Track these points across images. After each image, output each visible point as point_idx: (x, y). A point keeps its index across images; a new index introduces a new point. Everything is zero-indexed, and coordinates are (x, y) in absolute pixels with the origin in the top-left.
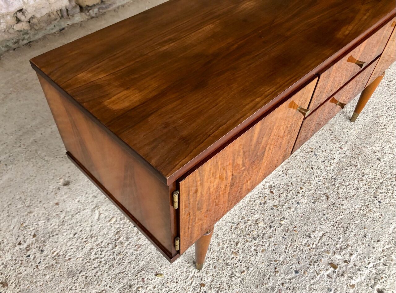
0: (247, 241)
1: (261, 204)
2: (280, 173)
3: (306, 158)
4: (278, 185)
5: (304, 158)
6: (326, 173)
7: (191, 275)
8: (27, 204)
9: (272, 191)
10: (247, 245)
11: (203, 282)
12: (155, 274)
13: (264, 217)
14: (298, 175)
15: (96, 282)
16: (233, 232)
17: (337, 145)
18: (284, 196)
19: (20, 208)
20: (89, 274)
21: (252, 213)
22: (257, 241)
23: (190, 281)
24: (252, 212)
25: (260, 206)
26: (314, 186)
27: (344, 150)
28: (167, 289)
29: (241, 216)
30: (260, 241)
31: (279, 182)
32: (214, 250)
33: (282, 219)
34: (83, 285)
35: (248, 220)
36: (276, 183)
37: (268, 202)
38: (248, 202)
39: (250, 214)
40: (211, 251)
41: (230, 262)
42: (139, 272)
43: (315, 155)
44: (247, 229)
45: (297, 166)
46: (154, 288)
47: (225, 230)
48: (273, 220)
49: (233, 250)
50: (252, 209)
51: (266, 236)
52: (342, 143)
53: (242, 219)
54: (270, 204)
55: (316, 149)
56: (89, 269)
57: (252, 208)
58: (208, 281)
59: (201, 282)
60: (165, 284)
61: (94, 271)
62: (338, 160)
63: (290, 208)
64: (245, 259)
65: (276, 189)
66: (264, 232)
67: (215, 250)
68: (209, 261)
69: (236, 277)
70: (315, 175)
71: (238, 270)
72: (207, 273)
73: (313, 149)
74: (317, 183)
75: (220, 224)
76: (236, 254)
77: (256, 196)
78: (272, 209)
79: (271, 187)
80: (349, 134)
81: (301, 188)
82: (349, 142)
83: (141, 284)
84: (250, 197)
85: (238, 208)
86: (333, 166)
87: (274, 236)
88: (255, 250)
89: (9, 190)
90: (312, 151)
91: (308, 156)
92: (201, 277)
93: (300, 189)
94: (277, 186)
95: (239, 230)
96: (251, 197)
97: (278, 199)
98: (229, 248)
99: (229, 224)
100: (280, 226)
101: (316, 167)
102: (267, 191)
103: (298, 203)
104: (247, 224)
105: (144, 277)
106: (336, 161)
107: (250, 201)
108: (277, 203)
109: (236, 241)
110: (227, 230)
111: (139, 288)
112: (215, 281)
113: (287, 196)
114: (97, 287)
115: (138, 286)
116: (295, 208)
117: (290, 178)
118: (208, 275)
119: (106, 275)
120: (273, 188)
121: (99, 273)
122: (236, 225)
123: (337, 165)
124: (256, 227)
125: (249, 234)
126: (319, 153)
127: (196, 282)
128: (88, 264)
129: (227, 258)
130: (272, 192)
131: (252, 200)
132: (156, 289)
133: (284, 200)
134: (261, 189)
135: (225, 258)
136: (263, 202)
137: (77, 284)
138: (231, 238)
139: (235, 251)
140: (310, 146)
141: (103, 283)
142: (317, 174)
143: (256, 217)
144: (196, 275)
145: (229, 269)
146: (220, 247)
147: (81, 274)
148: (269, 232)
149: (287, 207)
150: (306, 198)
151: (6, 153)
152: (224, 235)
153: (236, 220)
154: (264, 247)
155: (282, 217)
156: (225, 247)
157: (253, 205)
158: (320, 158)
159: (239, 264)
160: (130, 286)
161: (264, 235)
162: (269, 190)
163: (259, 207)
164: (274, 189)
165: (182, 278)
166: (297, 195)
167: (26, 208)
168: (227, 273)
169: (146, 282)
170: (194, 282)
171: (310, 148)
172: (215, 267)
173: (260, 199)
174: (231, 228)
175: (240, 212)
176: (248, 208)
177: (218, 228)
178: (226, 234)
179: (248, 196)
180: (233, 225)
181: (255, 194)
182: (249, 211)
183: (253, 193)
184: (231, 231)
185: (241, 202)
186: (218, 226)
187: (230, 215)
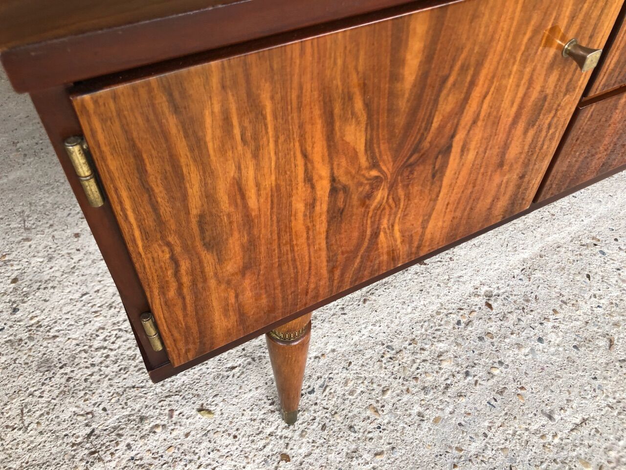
0: (408, 390)
1: (459, 323)
2: (517, 272)
3: (580, 255)
4: (507, 294)
5: (575, 253)
6: (619, 293)
7: (269, 430)
8: (28, 225)
9: (490, 302)
10: (405, 398)
11: (288, 451)
12: (198, 407)
13: (460, 351)
15: (82, 393)
16: (384, 366)
18: (513, 318)
19: (15, 228)
20: (78, 374)
21: (434, 338)
22: (429, 397)
23: (264, 442)
24: (434, 335)
25: (457, 326)
26: (585, 314)
28: (211, 445)
29: (410, 337)
30: (435, 398)
31: (511, 290)
32: (332, 391)
33: (496, 365)
34: (57, 392)
35: (422, 349)
36: (502, 291)
37: (476, 323)
38: (434, 313)
39: (430, 337)
40: (327, 392)
41: (359, 424)
42: (169, 396)
43: (603, 253)
44: (415, 366)
45: (557, 266)
46: (187, 435)
47: (368, 356)
48: (476, 362)
49: (373, 402)
50: (437, 330)
51: (451, 391)
53: (410, 344)
54: (478, 327)
55: (607, 242)
56: (81, 365)
57: (437, 327)
58: (300, 451)
59: (285, 451)
60: (211, 435)
61: (89, 372)
63: (519, 346)
64: (393, 428)
65: (499, 302)
66: (449, 382)
67: (334, 392)
68: (315, 412)
69: (360, 461)
70: (592, 291)
71: (370, 445)
72: (302, 436)
73: (599, 240)
74: (594, 309)
75: (362, 343)
76: (376, 411)
77: (454, 306)
78: (481, 339)
79: (489, 296)
81: (555, 311)
83: (165, 420)
84: (439, 305)
85: (408, 321)
87: (469, 394)
88: (419, 414)
89: (10, 196)
90: (595, 245)
91: (586, 252)
92: (287, 441)
93: (552, 312)
94: (504, 296)
95: (397, 365)
96: (442, 305)
97: (499, 323)
98: (365, 396)
99: (379, 348)
100: (489, 376)
101: (598, 277)
102: (480, 301)
103: (540, 340)
104: (418, 356)
105: (174, 408)
107: (438, 313)
108: (493, 330)
109: (384, 384)
110: (371, 357)
111: (157, 426)
112: (313, 456)
113: (519, 320)
114: (81, 402)
115: (158, 422)
116: (532, 349)
117: (535, 287)
118: (304, 440)
119: (106, 383)
120: (492, 299)
121: (96, 377)
122: (394, 351)
124: (436, 367)
125: (416, 378)
126: (611, 252)
127: (276, 447)
128: (83, 355)
129: (355, 416)
130: (489, 306)
131: (442, 311)
132: (189, 438)
133: (512, 327)
134: (467, 294)
135: (350, 415)
136: (463, 320)
137: (47, 388)
138: (376, 377)
139: (375, 405)
140: (594, 234)
141: (95, 399)
142: (598, 293)
143: (442, 346)
144: (279, 433)
145: (351, 439)
146: (347, 388)
147: (62, 371)
148: (461, 384)
149: (514, 342)
150: (560, 334)
151: (34, 138)
152: (363, 365)
153: (396, 344)
154: (440, 413)
155: (497, 360)
156: (359, 391)
157: (442, 323)
158: (612, 262)
159: (376, 434)
160: (142, 419)
161: (447, 387)
162: (485, 301)
163: (454, 328)
164: (496, 300)
165: (249, 430)
166: (541, 324)
167: (22, 230)
168: (344, 446)
169: (174, 419)
170: (270, 446)
171: (593, 238)
172: (324, 428)
173: (461, 314)
174: (382, 357)
175: (410, 330)
176: (429, 325)
177: (355, 349)
178: (368, 366)
179: (436, 301)
180: (388, 352)
181: (453, 300)
182: (429, 331)
183: (449, 298)
184: (379, 363)
185: (419, 310)
186: (356, 345)
187: (388, 331)
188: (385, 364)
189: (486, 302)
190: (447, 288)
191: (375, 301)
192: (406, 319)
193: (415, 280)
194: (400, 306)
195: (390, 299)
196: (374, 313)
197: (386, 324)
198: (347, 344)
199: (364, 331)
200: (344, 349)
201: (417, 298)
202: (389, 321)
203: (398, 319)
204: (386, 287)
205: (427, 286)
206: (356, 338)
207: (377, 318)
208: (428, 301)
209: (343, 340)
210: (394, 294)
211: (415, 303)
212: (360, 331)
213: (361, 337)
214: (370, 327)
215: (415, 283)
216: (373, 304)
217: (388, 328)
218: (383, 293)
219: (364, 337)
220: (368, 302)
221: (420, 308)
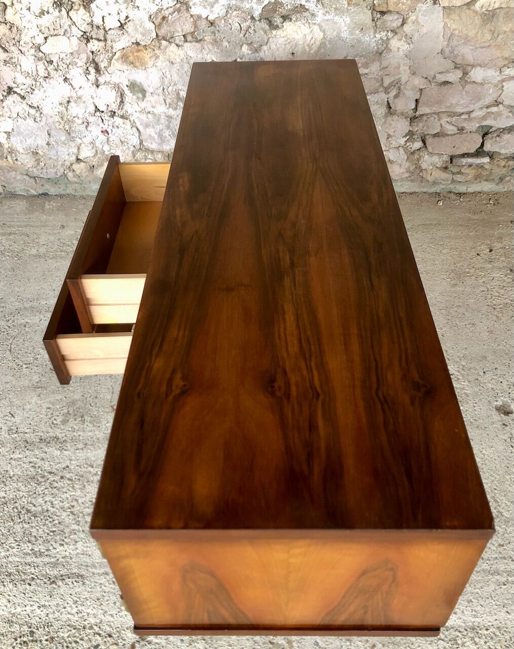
9: (137, 645)
16: (14, 644)
24: (70, 645)
29: (52, 635)
31: (164, 644)
38: (88, 626)
39: (65, 645)
47: (13, 630)
50: (76, 642)
53: (47, 640)
57: (78, 640)
75: (19, 617)
77: (108, 629)
84: (98, 621)
85: (64, 620)
96: (100, 623)
99: (25, 628)
107: (91, 628)
110: (13, 632)
122: (31, 638)
131: (95, 627)
153: (38, 634)
157: (86, 638)
173: (105, 640)
174: (20, 637)
175: (59, 628)
176: (75, 633)
177: (10, 618)
178: (5, 637)
179: (99, 616)
180: (28, 636)
181: (112, 624)
182: (70, 639)
183: (112, 619)
184: (13, 640)
185: (80, 615)
186: (14, 615)
187: (44, 619)
188: (16, 644)
189: (134, 642)
190: (119, 610)
191: (59, 587)
192: (65, 617)
193: (103, 587)
194: (71, 603)
195: (70, 592)
196: (48, 598)
197: (47, 612)
198: (9, 610)
199: (28, 608)
200: (4, 613)
201: (89, 604)
202: (52, 611)
203: (59, 614)
204: (77, 579)
205: (107, 598)
206: (19, 610)
207: (47, 604)
208: (95, 611)
209: (9, 606)
210: (77, 590)
211: (83, 608)
212: (26, 606)
213: (22, 611)
214: (35, 607)
215: (101, 590)
216: (55, 588)
217: (47, 616)
218: (70, 583)
219: (24, 613)
220: (54, 585)
221: (83, 614)
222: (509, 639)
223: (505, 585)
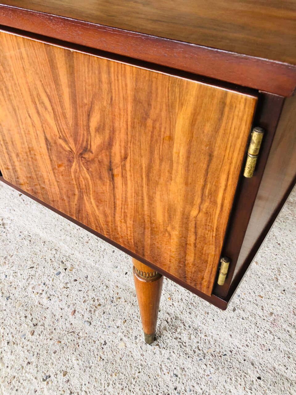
14: (19, 251)
17: (82, 308)
27: (71, 316)
52: (87, 315)
62: (48, 306)
80: (111, 330)
82: (88, 328)
86: (34, 296)
106: (45, 301)
123: (36, 303)
222: (218, 352)
223: (243, 319)
